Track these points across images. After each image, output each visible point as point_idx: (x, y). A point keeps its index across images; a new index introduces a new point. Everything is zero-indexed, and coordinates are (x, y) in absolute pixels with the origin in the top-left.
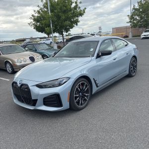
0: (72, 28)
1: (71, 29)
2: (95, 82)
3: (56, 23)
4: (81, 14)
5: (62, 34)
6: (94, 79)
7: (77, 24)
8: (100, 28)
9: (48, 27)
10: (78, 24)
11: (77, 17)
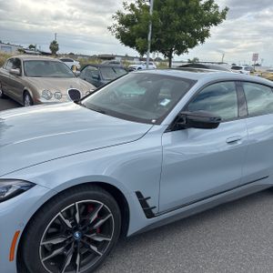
0: (191, 47)
1: (189, 49)
2: (143, 202)
3: (160, 32)
4: (215, 21)
5: (170, 57)
6: (139, 194)
7: (202, 41)
8: (255, 57)
9: (143, 38)
10: (206, 40)
11: (207, 25)
